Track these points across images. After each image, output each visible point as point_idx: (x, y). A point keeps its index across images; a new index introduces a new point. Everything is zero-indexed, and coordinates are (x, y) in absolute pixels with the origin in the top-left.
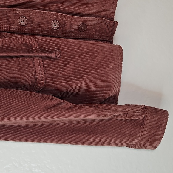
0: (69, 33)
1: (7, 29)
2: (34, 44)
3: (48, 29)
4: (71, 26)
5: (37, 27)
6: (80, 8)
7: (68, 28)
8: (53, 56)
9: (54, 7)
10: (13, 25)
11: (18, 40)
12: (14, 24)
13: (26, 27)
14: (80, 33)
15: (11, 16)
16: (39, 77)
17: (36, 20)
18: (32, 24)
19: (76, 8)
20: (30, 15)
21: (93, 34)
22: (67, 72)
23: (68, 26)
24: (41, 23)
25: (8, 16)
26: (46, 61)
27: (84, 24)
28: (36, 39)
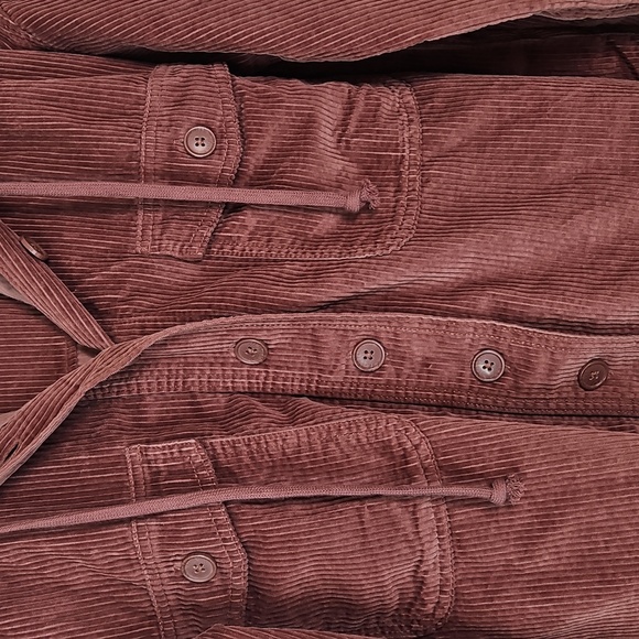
0: (542, 396)
1: (308, 387)
2: (417, 447)
3: (461, 381)
4: (551, 371)
5: (419, 377)
6: (588, 304)
7: (537, 378)
8: (499, 495)
9: (484, 303)
10: (331, 373)
11: (353, 430)
12: (335, 367)
13: (379, 375)
14: (582, 394)
15: (330, 339)
16: (433, 579)
17: (418, 350)
18: (402, 364)
19: (572, 301)
20: (396, 335)
21: (632, 396)
22: (545, 560)
23: (541, 369)
24: (432, 359)
25: (316, 339)
26: (462, 515)
27: (600, 363)
28: (424, 425)
